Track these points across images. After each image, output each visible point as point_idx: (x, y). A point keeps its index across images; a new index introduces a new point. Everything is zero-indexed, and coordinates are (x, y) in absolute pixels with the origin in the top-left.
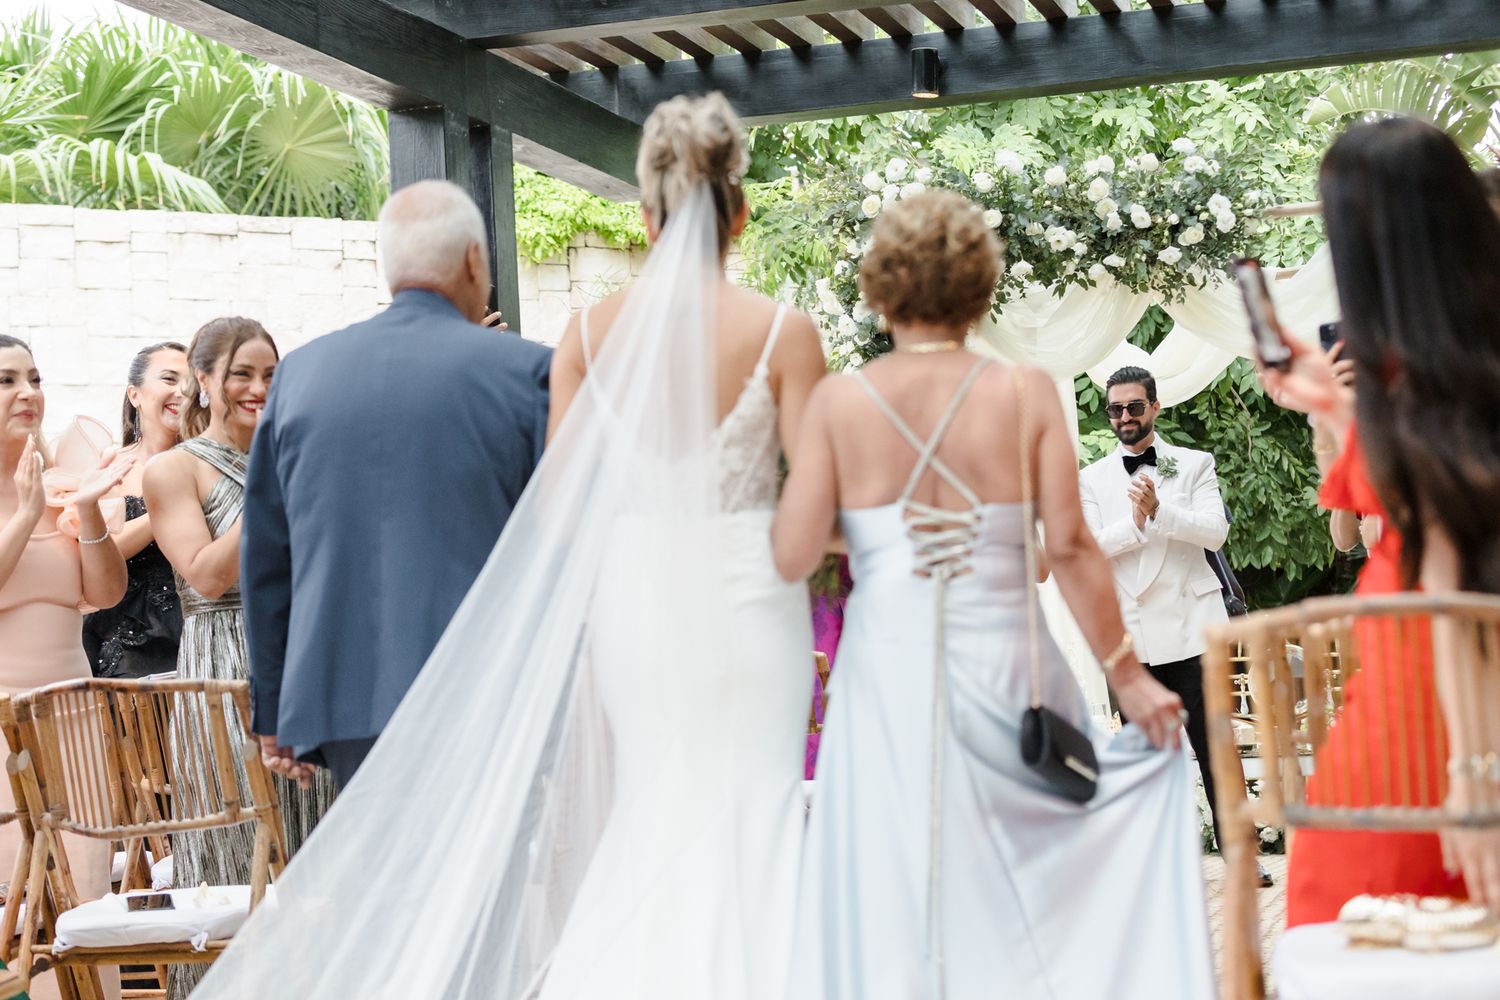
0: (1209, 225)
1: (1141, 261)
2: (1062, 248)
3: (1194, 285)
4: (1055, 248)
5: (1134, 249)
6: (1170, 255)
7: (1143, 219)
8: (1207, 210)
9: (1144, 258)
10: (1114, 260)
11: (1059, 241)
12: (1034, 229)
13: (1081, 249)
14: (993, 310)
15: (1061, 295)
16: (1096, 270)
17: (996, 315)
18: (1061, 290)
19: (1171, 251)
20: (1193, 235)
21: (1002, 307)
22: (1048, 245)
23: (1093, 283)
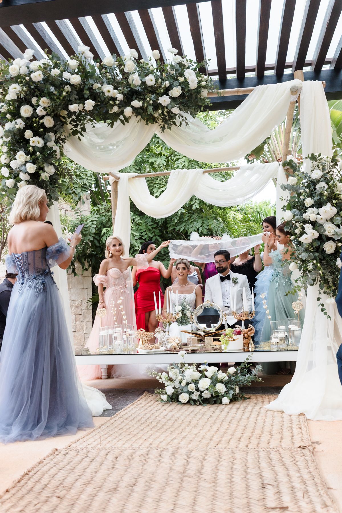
0: (185, 85)
1: (150, 104)
2: (110, 95)
3: (176, 125)
4: (107, 94)
5: (146, 96)
6: (164, 100)
7: (152, 80)
8: (184, 76)
9: (151, 102)
10: (136, 103)
11: (109, 91)
12: (97, 85)
13: (120, 97)
14: (79, 134)
15: (112, 127)
16: (128, 111)
17: (81, 137)
18: (112, 125)
19: (165, 97)
20: (176, 92)
21: (83, 133)
22: (103, 93)
23: (127, 120)
